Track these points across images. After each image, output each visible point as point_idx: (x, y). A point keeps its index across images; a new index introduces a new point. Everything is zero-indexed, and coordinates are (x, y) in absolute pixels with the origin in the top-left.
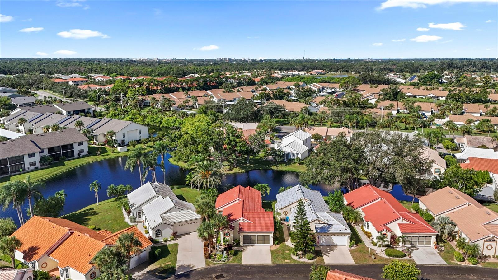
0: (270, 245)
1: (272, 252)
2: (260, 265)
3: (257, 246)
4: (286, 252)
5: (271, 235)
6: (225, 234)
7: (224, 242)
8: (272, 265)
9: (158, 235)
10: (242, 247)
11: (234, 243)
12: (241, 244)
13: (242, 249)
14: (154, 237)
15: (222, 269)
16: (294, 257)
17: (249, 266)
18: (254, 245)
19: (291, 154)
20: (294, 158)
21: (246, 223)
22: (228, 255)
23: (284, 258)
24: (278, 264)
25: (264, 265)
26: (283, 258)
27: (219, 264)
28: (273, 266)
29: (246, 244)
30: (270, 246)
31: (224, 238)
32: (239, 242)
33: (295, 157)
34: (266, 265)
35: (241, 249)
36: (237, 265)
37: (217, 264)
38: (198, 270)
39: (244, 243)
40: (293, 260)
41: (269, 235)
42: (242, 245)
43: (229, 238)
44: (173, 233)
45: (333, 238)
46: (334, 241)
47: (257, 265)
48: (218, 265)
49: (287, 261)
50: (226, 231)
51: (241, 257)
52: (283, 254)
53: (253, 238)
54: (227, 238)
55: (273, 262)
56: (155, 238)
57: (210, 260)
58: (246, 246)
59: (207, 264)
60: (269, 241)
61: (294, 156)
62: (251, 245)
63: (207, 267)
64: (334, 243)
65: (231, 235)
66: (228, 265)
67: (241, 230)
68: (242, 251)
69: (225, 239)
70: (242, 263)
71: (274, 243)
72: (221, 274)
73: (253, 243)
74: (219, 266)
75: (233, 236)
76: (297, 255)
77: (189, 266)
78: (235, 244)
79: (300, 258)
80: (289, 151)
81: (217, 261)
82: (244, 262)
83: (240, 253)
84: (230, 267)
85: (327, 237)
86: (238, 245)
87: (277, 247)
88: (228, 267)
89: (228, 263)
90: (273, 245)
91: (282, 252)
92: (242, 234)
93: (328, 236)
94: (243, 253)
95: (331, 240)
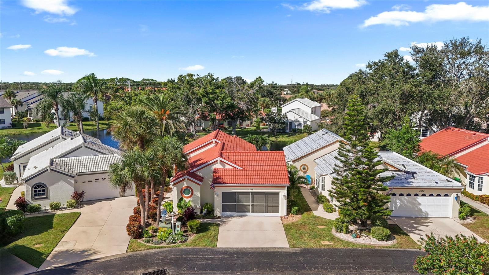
0: (279, 215)
1: (287, 228)
2: (261, 250)
3: (252, 217)
4: (319, 227)
5: (283, 193)
6: (182, 192)
7: (180, 207)
8: (292, 250)
9: (41, 195)
10: (219, 217)
11: (202, 212)
12: (218, 212)
13: (220, 221)
14: (30, 200)
15: (163, 259)
16: (342, 236)
17: (234, 253)
18: (244, 216)
19: (296, 123)
20: (299, 128)
21: (229, 170)
22: (185, 232)
23: (317, 236)
24: (305, 249)
25: (272, 250)
26: (315, 237)
27: (161, 248)
28: (295, 254)
29: (228, 214)
30: (281, 217)
31: (181, 200)
32: (213, 210)
33: (301, 126)
34: (276, 250)
35: (217, 221)
36: (205, 250)
37: (156, 248)
38: (102, 260)
39: (224, 210)
40: (341, 240)
41: (278, 194)
42: (219, 215)
43: (191, 199)
44: (75, 193)
45: (420, 199)
46: (421, 207)
47: (254, 250)
48: (158, 250)
49: (327, 243)
50: (185, 185)
51: (216, 236)
52: (312, 230)
53: (243, 200)
54: (187, 200)
55: (293, 246)
56: (32, 202)
57: (140, 241)
58: (228, 217)
59: (130, 247)
60: (278, 206)
61: (300, 124)
62: (237, 216)
63: (128, 254)
64: (421, 210)
65: (195, 193)
66: (182, 250)
67: (217, 181)
68: (218, 225)
69: (183, 202)
70: (218, 246)
71: (289, 211)
72: (161, 268)
73: (242, 210)
74: (160, 252)
75: (199, 194)
76: (348, 232)
77: (84, 251)
78: (205, 211)
79: (357, 237)
80: (293, 119)
81: (157, 243)
82: (221, 244)
83: (212, 228)
84: (186, 254)
85: (406, 197)
86: (210, 213)
87: (296, 219)
88: (182, 255)
89: (183, 247)
90: (288, 214)
91: (310, 227)
92: (219, 191)
93: (409, 195)
94: (221, 228)
95: (414, 204)
